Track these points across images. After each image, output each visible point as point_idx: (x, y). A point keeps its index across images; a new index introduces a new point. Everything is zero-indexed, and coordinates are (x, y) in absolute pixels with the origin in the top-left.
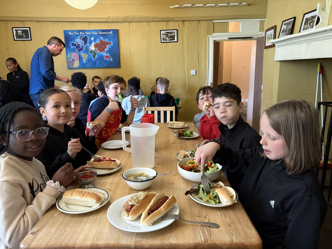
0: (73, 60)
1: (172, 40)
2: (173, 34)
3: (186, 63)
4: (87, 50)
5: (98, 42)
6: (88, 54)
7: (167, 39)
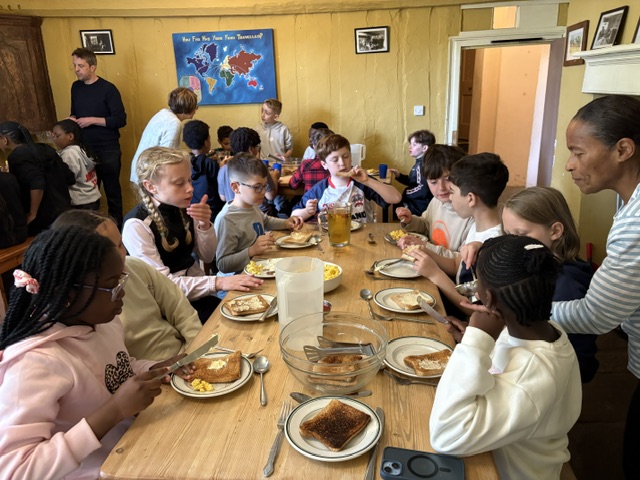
1: (377, 48)
2: (380, 37)
3: (404, 91)
4: (216, 71)
5: (236, 54)
7: (368, 45)
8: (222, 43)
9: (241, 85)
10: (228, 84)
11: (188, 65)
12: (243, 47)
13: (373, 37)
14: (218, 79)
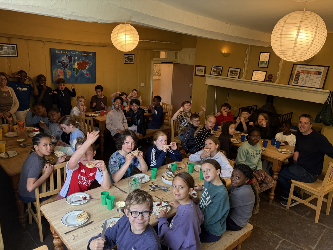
0: (59, 76)
1: (130, 62)
2: (132, 58)
4: (71, 68)
5: (81, 61)
6: (71, 71)
8: (75, 56)
9: (82, 75)
11: (58, 64)
12: (84, 58)
13: (129, 58)
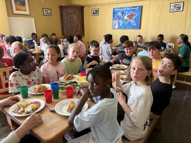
0: (115, 24)
1: (178, 10)
2: (180, 6)
3: (187, 26)
4: (123, 19)
5: (129, 14)
7: (175, 9)
8: (126, 11)
9: (130, 23)
10: (126, 23)
11: (116, 17)
13: (177, 6)
14: (123, 22)
